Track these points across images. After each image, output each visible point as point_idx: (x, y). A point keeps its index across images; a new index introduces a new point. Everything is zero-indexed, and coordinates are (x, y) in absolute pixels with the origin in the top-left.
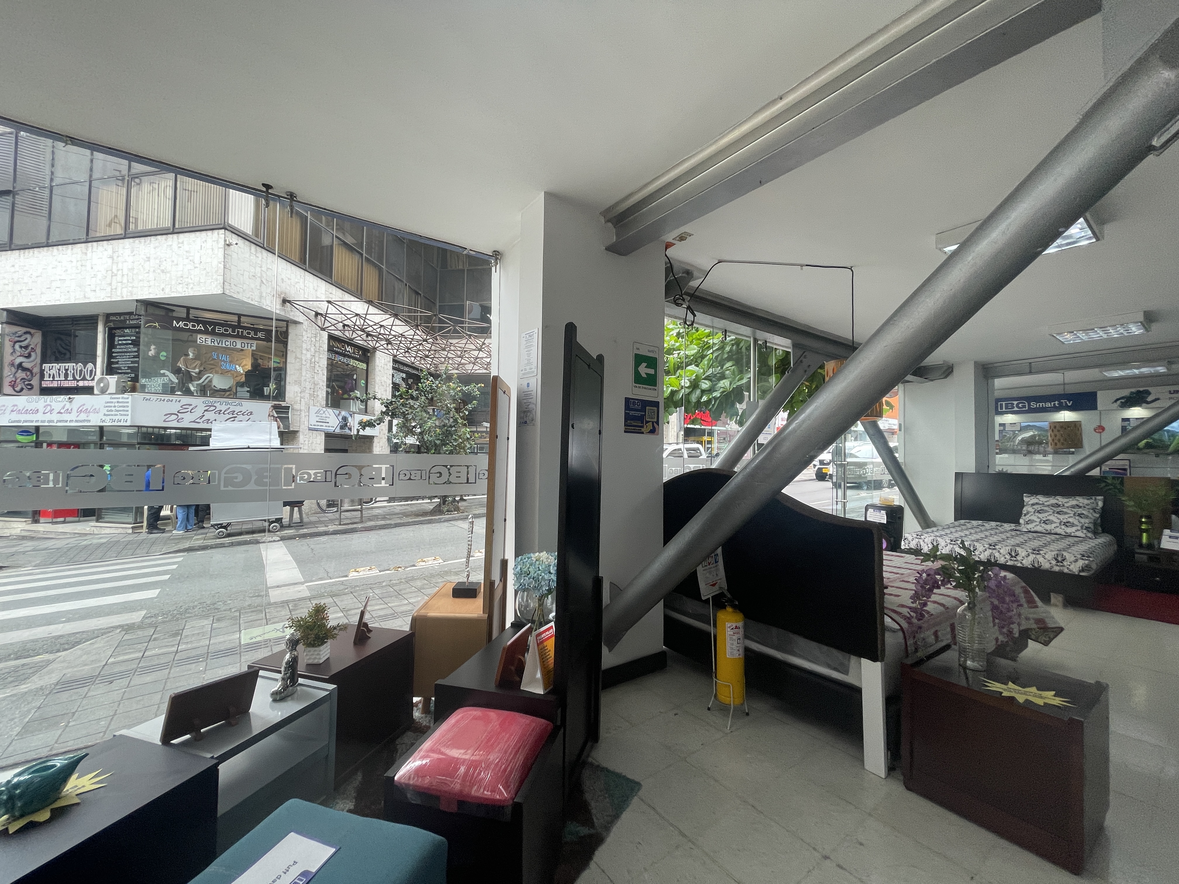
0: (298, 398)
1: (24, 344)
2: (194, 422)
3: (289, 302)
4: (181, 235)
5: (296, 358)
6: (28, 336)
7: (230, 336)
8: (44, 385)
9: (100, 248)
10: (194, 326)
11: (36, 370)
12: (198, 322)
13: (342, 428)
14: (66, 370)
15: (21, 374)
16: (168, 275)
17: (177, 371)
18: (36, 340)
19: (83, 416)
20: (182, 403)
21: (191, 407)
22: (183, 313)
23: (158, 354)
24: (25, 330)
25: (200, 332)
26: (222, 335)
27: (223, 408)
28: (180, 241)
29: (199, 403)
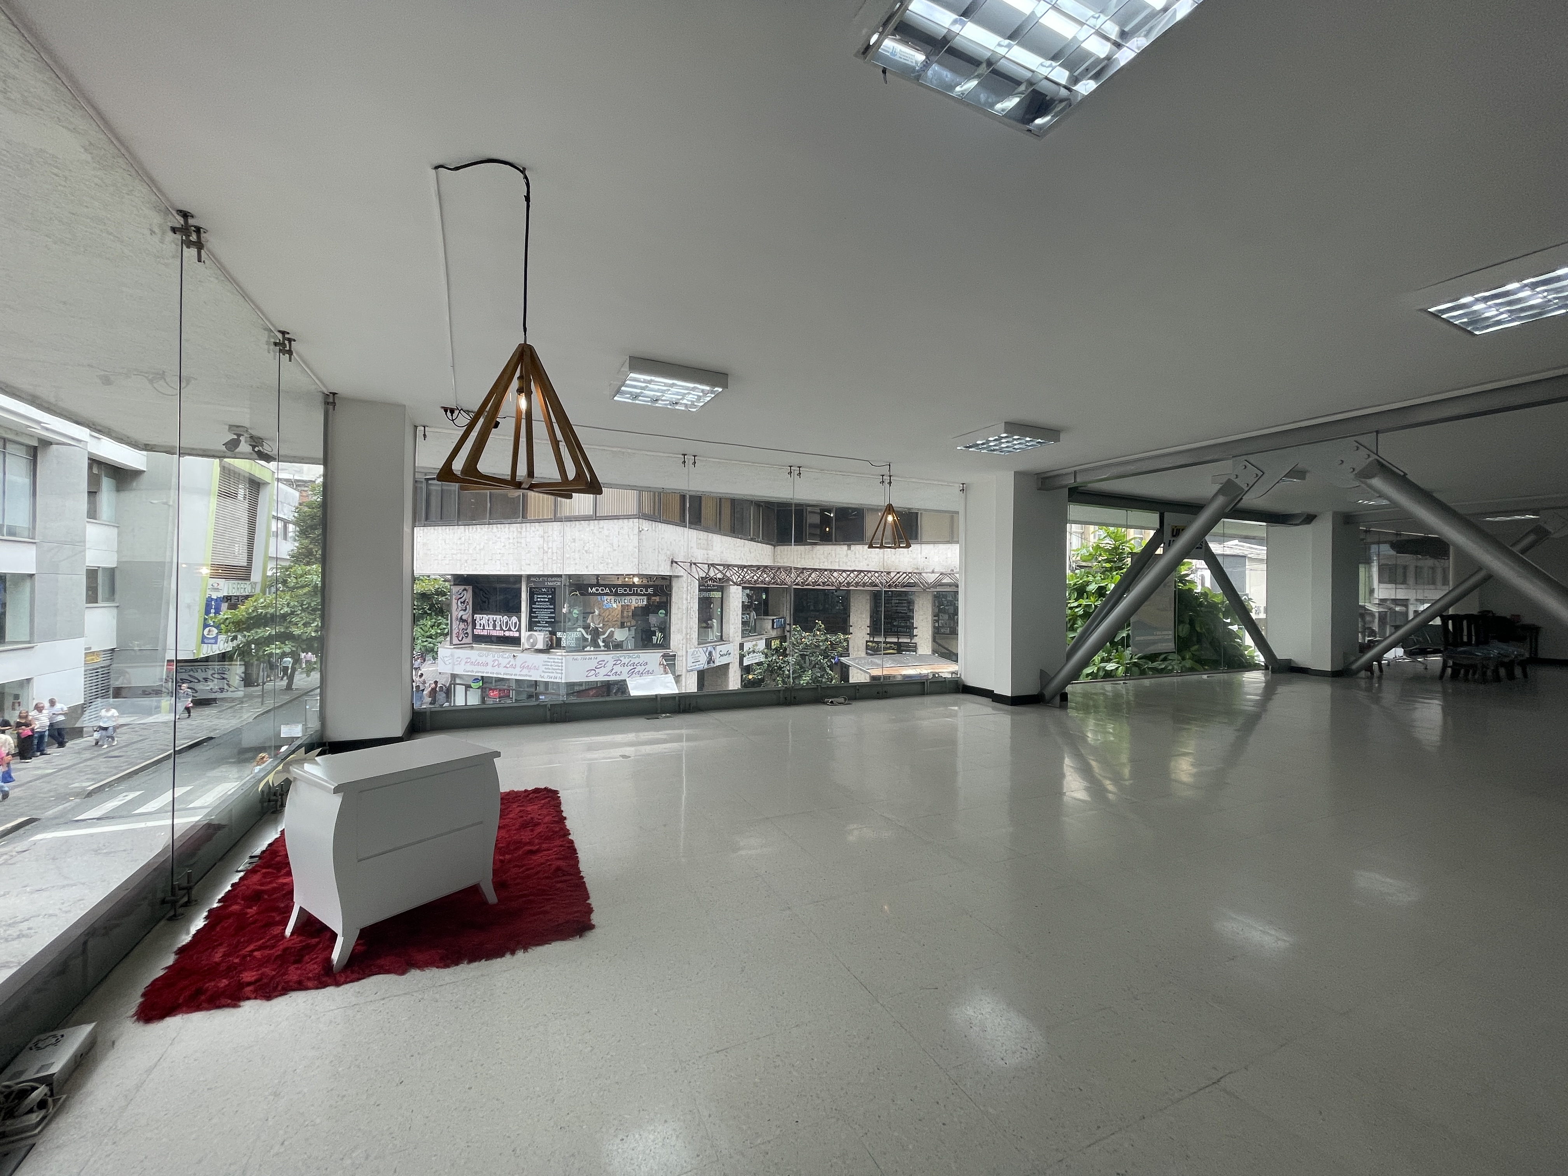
0: (681, 645)
1: (462, 600)
2: (606, 675)
3: (676, 562)
4: (601, 522)
5: (679, 608)
6: (465, 592)
7: (628, 595)
8: (476, 632)
9: (533, 528)
10: (602, 590)
11: (470, 620)
12: (605, 586)
13: (708, 663)
14: (495, 621)
15: (462, 626)
16: (591, 555)
17: (586, 627)
18: (468, 596)
19: (525, 672)
20: (598, 660)
21: (604, 663)
22: (594, 582)
23: (570, 612)
24: (463, 587)
25: (607, 594)
26: (623, 595)
27: (626, 661)
28: (601, 526)
29: (609, 657)
